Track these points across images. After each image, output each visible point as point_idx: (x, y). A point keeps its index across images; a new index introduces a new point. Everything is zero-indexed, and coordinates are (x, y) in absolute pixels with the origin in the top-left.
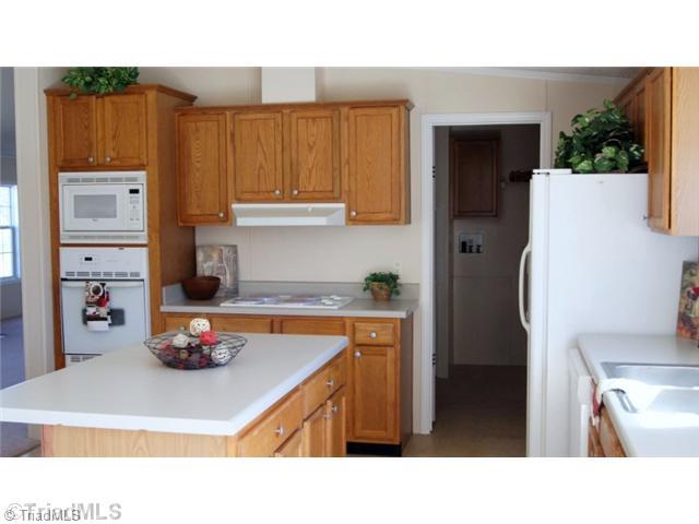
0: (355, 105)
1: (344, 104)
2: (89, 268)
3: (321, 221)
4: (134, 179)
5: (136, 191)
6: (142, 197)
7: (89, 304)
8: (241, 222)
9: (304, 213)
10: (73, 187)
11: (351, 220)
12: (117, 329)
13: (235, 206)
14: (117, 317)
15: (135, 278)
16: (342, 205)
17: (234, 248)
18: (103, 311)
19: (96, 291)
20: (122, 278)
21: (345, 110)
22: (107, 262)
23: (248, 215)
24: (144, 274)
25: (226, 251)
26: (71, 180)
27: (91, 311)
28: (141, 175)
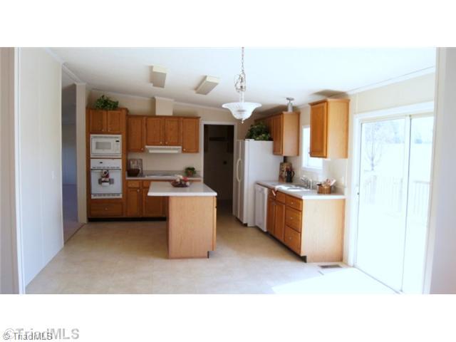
0: (185, 118)
1: (182, 117)
2: (101, 165)
3: (176, 152)
4: (117, 138)
5: (118, 141)
6: (120, 143)
7: (103, 177)
8: (151, 151)
9: (170, 149)
10: (95, 139)
11: (183, 151)
12: (111, 185)
13: (147, 147)
14: (111, 182)
15: (118, 169)
16: (180, 147)
17: (141, 160)
18: (107, 179)
19: (105, 173)
20: (113, 169)
21: (182, 119)
22: (108, 164)
23: (153, 150)
24: (121, 167)
25: (139, 161)
26: (95, 137)
27: (103, 179)
28: (120, 136)
